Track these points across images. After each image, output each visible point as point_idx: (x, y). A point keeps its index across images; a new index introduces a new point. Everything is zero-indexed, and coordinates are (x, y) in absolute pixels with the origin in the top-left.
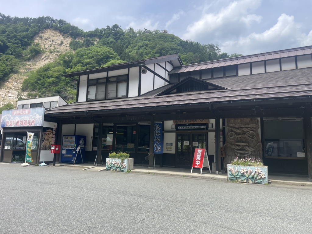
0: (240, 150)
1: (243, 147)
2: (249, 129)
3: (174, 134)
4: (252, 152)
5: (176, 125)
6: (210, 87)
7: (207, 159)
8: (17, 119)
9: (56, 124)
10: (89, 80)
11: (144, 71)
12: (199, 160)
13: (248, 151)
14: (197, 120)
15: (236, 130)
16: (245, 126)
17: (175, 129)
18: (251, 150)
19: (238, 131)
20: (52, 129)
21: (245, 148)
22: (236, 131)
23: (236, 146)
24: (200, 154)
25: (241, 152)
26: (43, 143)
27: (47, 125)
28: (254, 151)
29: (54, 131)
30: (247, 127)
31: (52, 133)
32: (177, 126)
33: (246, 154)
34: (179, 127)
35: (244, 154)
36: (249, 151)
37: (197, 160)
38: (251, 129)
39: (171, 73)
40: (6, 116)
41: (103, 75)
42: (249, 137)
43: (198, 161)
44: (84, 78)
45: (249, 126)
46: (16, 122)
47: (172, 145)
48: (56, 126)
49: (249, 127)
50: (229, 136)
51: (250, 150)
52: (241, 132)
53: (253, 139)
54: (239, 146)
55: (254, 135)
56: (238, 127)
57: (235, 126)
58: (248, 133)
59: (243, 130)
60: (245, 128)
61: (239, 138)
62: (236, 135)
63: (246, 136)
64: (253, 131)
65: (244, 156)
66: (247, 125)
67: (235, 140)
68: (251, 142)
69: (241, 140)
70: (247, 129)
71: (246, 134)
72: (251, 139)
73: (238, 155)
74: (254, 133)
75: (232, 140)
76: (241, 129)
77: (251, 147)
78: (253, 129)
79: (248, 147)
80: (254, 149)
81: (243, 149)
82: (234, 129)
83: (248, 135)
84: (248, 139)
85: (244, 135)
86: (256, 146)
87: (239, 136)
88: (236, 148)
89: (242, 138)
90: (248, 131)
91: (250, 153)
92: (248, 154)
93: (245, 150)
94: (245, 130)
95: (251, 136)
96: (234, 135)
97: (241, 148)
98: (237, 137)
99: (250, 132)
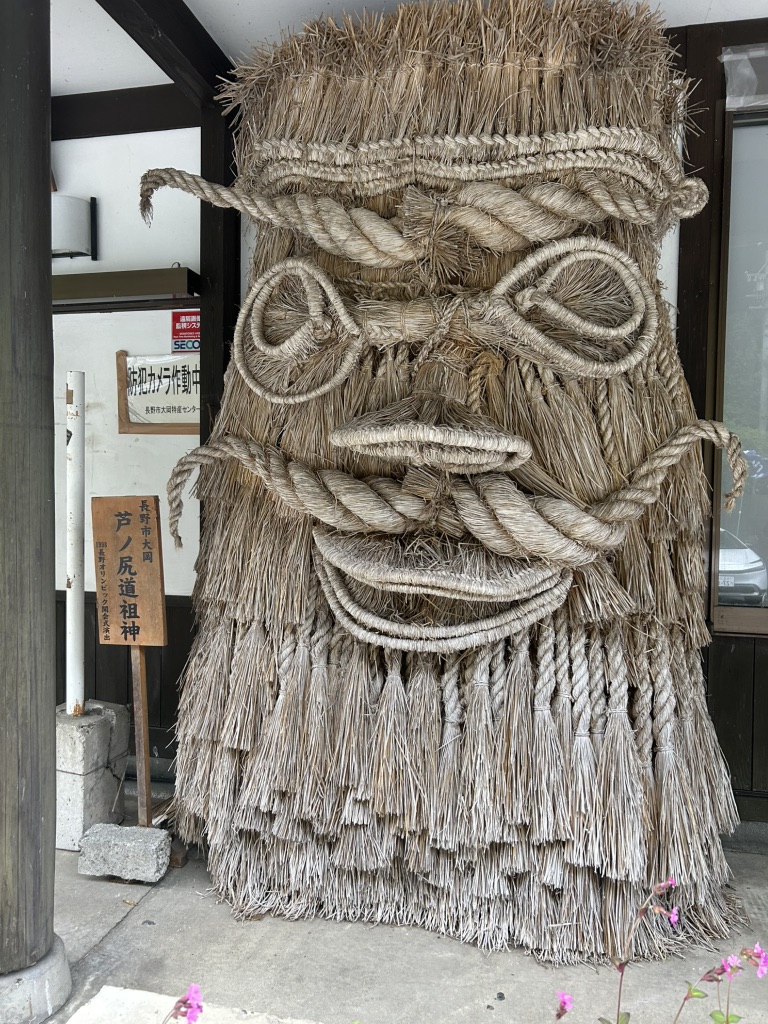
0: (400, 543)
1: (450, 501)
2: (556, 200)
4: (579, 576)
15: (356, 228)
16: (492, 155)
18: (571, 552)
19: (383, 247)
21: (474, 518)
22: (355, 248)
23: (335, 484)
25: (410, 578)
28: (616, 562)
30: (525, 168)
33: (496, 609)
35: (462, 613)
36: (535, 560)
38: (578, 209)
42: (546, 327)
49: (550, 180)
50: (246, 337)
51: (552, 544)
52: (421, 255)
53: (607, 370)
54: (383, 485)
55: (627, 308)
56: (388, 186)
57: (341, 178)
58: (532, 262)
59: (462, 222)
60: (491, 199)
61: (390, 353)
62: (351, 314)
63: (502, 311)
64: (602, 246)
65: (457, 645)
66: (522, 143)
67: (334, 390)
68: (568, 412)
69: (424, 380)
70: (515, 211)
71: (501, 288)
72: (579, 362)
73: (361, 634)
74: (618, 264)
75: (288, 394)
76: (428, 214)
77: (566, 505)
78: (617, 215)
79: (519, 499)
80: (620, 523)
81: (447, 522)
82: (321, 222)
83: (528, 292)
84: (524, 370)
85: (469, 313)
86: (646, 476)
87: (388, 324)
88: (347, 512)
89: (441, 358)
90: (538, 230)
91: (556, 592)
92: (519, 618)
93: (479, 537)
94: (496, 226)
95: (577, 321)
96: (315, 309)
97: (414, 515)
98: (358, 344)
99: (560, 248)
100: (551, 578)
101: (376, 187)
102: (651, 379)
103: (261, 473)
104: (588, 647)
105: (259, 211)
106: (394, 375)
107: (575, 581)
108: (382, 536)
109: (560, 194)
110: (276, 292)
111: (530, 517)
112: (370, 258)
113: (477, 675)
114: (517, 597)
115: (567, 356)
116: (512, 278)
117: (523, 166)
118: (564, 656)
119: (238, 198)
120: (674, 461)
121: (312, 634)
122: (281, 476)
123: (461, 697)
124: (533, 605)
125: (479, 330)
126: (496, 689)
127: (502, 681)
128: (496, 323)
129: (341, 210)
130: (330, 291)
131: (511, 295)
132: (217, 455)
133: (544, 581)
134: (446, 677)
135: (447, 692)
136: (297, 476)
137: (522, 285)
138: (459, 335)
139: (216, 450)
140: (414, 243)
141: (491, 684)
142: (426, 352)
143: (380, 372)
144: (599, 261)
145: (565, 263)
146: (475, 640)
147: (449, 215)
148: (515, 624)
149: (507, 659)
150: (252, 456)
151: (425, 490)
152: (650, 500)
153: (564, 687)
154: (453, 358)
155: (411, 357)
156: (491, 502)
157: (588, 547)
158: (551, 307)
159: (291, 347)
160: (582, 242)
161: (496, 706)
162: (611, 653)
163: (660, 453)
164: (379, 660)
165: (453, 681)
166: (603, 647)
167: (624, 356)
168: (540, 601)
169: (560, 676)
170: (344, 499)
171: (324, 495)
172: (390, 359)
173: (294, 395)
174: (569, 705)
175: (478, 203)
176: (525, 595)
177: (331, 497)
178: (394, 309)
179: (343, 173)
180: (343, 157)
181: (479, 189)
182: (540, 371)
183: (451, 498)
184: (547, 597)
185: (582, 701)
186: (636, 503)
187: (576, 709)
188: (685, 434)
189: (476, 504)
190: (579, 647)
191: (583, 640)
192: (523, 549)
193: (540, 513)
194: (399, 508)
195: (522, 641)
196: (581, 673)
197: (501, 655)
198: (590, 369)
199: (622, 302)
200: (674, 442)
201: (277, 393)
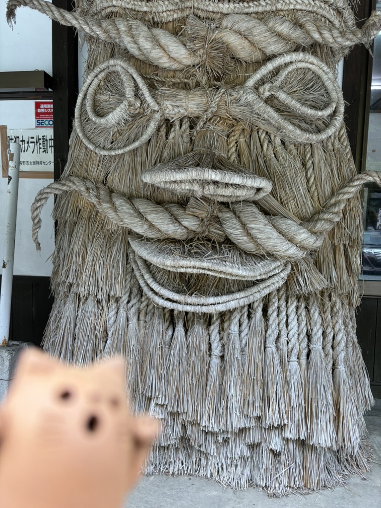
1: (217, 220)
2: (284, 28)
4: (295, 266)
13: (261, 258)
15: (155, 41)
18: (293, 251)
21: (235, 231)
22: (155, 55)
23: (142, 206)
28: (316, 259)
33: (245, 285)
36: (271, 256)
38: (297, 35)
49: (279, 16)
50: (83, 112)
52: (197, 61)
53: (314, 138)
54: (174, 209)
55: (326, 100)
56: (175, 16)
57: (145, 9)
58: (270, 66)
59: (225, 39)
60: (244, 25)
61: (177, 123)
62: (154, 96)
63: (251, 97)
64: (312, 59)
65: (221, 308)
67: (141, 147)
68: (289, 164)
69: (201, 141)
70: (260, 32)
71: (251, 83)
72: (298, 132)
73: (161, 302)
74: (321, 71)
75: (111, 149)
76: (203, 33)
77: (290, 222)
78: (320, 40)
79: (261, 217)
80: (321, 233)
81: (215, 232)
82: (133, 36)
83: (267, 86)
84: (262, 137)
85: (230, 98)
86: (335, 205)
87: (179, 104)
88: (151, 226)
89: (212, 127)
90: (273, 47)
91: (282, 275)
92: (259, 291)
93: (235, 242)
94: (246, 44)
95: (298, 105)
96: (129, 92)
97: (194, 228)
98: (157, 116)
99: (287, 58)
100: (278, 267)
101: (168, 16)
102: (336, 147)
103: (94, 200)
104: (297, 308)
105: (91, 29)
106: (180, 139)
107: (292, 269)
108: (173, 241)
109: (287, 24)
110: (102, 83)
111: (269, 229)
112: (165, 62)
113: (232, 327)
114: (259, 278)
115: (291, 127)
116: (258, 76)
117: (263, 6)
118: (284, 314)
119: (77, 19)
120: (351, 196)
121: (128, 302)
122: (108, 202)
123: (221, 339)
124: (268, 283)
125: (236, 110)
126: (243, 335)
127: (247, 330)
128: (248, 104)
129: (145, 28)
130: (139, 80)
131: (256, 88)
132: (65, 188)
133: (275, 268)
134: (212, 327)
135: (213, 337)
136: (118, 202)
137: (262, 82)
138: (223, 112)
139: (64, 185)
140: (193, 52)
141: (240, 332)
142: (202, 123)
143: (171, 136)
144: (309, 69)
145: (290, 68)
146: (232, 305)
147: (216, 35)
148: (256, 295)
149: (249, 317)
150: (88, 189)
151: (200, 212)
152: (337, 219)
153: (284, 333)
154: (218, 128)
155: (191, 127)
156: (244, 219)
157: (302, 248)
158: (282, 96)
159: (114, 117)
160: (301, 55)
161: (243, 346)
162: (312, 311)
163: (342, 191)
164: (171, 318)
165: (217, 330)
166: (306, 308)
167: (324, 130)
168: (272, 281)
169: (281, 326)
170: (150, 217)
171: (136, 215)
172: (178, 128)
173: (115, 149)
174: (286, 343)
175: (236, 27)
176: (264, 277)
177: (141, 216)
178: (182, 94)
179: (147, 6)
181: (237, 18)
182: (272, 138)
183: (217, 217)
184: (276, 278)
185: (293, 341)
186: (330, 221)
187: (290, 345)
188: (358, 179)
189: (235, 221)
190: (292, 308)
191: (295, 304)
192: (264, 249)
193: (274, 227)
194: (185, 223)
195: (259, 305)
196: (293, 324)
197: (246, 314)
198: (303, 137)
199: (323, 96)
200: (351, 184)
201: (104, 148)
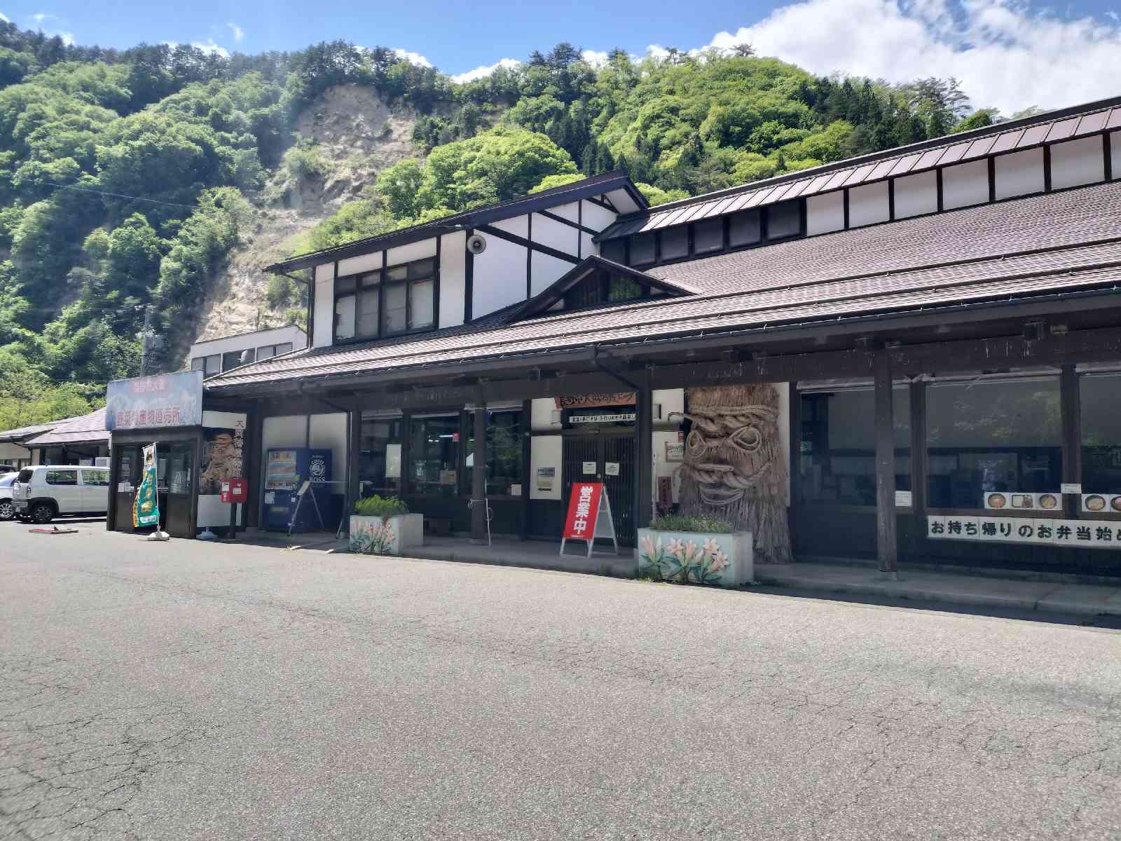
0: (714, 485)
1: (722, 477)
2: (742, 419)
3: (558, 440)
4: (744, 490)
5: (562, 413)
6: (654, 291)
7: (607, 514)
8: (140, 406)
9: (243, 417)
10: (337, 279)
11: (477, 244)
12: (584, 519)
13: (732, 488)
14: (616, 396)
15: (707, 423)
16: (731, 410)
17: (559, 425)
19: (712, 428)
20: (231, 432)
21: (726, 481)
22: (706, 427)
23: (702, 474)
24: (589, 500)
25: (715, 491)
26: (205, 474)
27: (214, 420)
28: (754, 487)
29: (239, 437)
30: (737, 413)
31: (232, 443)
32: (566, 414)
33: (730, 497)
34: (571, 420)
35: (724, 498)
36: (737, 488)
37: (578, 519)
38: (747, 421)
39: (603, 237)
40: (116, 399)
41: (372, 261)
42: (740, 445)
43: (581, 522)
44: (325, 273)
45: (744, 412)
46: (139, 413)
47: (553, 475)
48: (244, 424)
49: (743, 415)
50: (688, 444)
51: (740, 486)
52: (718, 429)
54: (710, 475)
55: (754, 440)
56: (713, 415)
57: (705, 414)
58: (737, 431)
59: (725, 423)
60: (731, 419)
61: (711, 449)
62: (705, 441)
63: (732, 441)
65: (724, 504)
66: (738, 408)
67: (702, 456)
69: (719, 455)
70: (735, 421)
71: (731, 436)
75: (694, 456)
76: (720, 421)
77: (742, 478)
79: (733, 477)
82: (701, 422)
83: (736, 437)
87: (711, 443)
89: (721, 450)
90: (739, 425)
91: (741, 494)
92: (735, 498)
93: (726, 484)
94: (732, 424)
95: (744, 443)
97: (716, 480)
98: (705, 447)
99: (743, 429)
101: (711, 415)
108: (711, 484)
109: (744, 418)
111: (735, 480)
112: (709, 430)
114: (734, 495)
116: (733, 435)
122: (693, 472)
124: (737, 496)
125: (727, 445)
128: (730, 443)
129: (705, 420)
131: (733, 438)
133: (739, 492)
138: (724, 446)
140: (717, 427)
142: (719, 448)
143: (709, 453)
146: (728, 502)
147: (723, 422)
148: (734, 500)
151: (717, 475)
155: (716, 450)
159: (695, 447)
160: (747, 427)
163: (763, 467)
167: (754, 449)
168: (739, 496)
175: (728, 420)
176: (736, 494)
178: (712, 440)
180: (705, 409)
181: (729, 417)
189: (726, 478)
192: (734, 486)
193: (737, 479)
194: (713, 479)
